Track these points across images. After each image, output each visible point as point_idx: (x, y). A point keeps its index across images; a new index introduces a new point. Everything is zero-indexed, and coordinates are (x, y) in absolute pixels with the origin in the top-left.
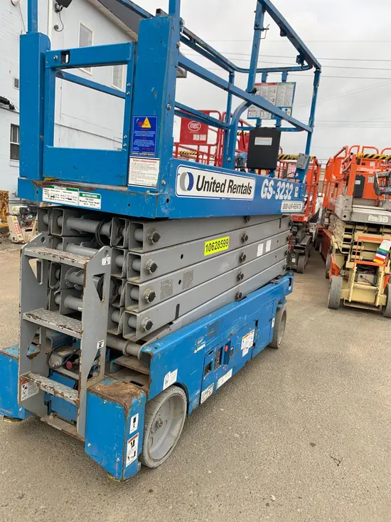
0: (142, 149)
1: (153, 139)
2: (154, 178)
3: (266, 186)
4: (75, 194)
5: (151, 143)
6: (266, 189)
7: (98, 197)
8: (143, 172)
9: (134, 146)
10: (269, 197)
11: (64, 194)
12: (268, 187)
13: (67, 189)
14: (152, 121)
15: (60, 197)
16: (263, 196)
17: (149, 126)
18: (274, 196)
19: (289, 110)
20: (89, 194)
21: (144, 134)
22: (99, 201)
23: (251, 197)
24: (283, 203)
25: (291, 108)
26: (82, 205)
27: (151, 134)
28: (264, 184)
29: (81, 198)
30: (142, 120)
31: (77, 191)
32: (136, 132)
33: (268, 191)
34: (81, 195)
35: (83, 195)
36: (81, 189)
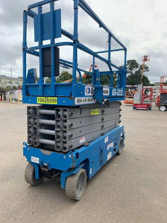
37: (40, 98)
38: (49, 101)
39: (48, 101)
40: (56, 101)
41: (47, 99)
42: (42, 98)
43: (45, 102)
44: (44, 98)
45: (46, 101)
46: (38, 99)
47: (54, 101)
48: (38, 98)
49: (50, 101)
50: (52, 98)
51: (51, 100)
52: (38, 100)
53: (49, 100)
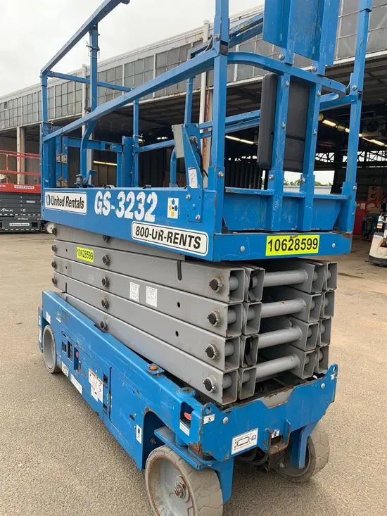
3: (99, 200)
6: (100, 203)
10: (106, 213)
12: (102, 200)
16: (98, 211)
18: (112, 212)
23: (84, 211)
24: (134, 227)
28: (97, 197)
33: (103, 206)
37: (274, 238)
38: (301, 246)
39: (297, 247)
40: (317, 244)
41: (294, 239)
42: (282, 238)
43: (289, 249)
44: (288, 238)
45: (293, 247)
46: (271, 242)
47: (313, 245)
48: (269, 238)
49: (303, 247)
50: (307, 237)
51: (306, 242)
52: (268, 246)
53: (300, 244)
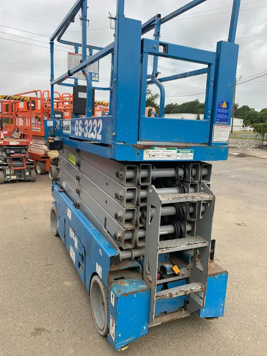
0: (221, 120)
1: (227, 114)
2: (226, 137)
4: (174, 152)
5: (226, 116)
7: (192, 152)
8: (221, 133)
9: (217, 118)
11: (164, 153)
13: (167, 149)
14: (228, 104)
15: (160, 155)
17: (226, 107)
19: (97, 75)
20: (185, 151)
21: (223, 111)
22: (192, 154)
25: (98, 74)
26: (179, 159)
27: (226, 111)
29: (179, 154)
30: (222, 102)
31: (175, 149)
32: (219, 110)
34: (178, 152)
35: (180, 152)
36: (179, 147)
